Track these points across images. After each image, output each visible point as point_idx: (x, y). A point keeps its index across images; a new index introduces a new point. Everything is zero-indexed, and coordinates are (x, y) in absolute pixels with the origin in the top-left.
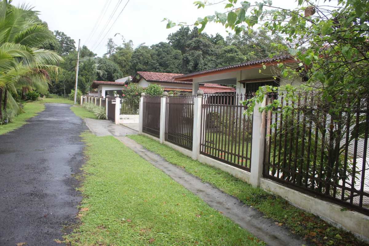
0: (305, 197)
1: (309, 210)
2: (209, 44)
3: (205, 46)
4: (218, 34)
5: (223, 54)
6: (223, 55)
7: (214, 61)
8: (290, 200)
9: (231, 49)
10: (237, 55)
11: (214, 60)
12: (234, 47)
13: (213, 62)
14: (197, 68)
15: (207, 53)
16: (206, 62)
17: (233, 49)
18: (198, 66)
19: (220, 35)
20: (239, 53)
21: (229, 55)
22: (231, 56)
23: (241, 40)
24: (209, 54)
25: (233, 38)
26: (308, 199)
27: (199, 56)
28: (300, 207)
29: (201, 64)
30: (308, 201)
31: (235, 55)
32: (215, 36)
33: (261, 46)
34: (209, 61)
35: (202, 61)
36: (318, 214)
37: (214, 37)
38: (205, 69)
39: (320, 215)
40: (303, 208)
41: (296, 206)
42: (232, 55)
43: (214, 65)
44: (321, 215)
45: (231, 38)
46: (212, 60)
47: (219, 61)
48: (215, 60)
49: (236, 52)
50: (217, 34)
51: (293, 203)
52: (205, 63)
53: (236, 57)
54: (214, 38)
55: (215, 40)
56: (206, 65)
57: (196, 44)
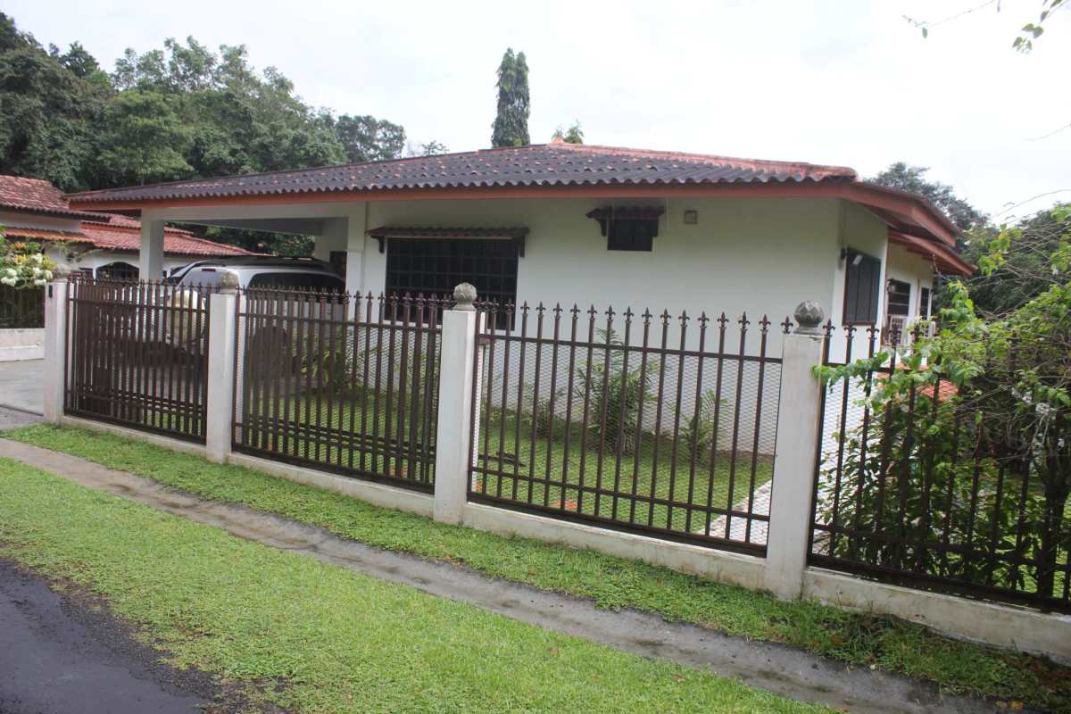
0: (996, 610)
1: (1008, 644)
2: (66, 79)
3: (54, 80)
4: (79, 46)
5: (119, 116)
6: (118, 119)
7: (86, 135)
8: (937, 623)
9: (146, 102)
10: (166, 123)
11: (88, 131)
12: (155, 98)
13: (82, 138)
14: (24, 152)
15: (58, 107)
16: (58, 137)
17: (153, 102)
18: (30, 148)
19: (85, 49)
20: (173, 117)
21: (141, 122)
22: (145, 124)
23: (167, 74)
24: (64, 111)
25: (138, 66)
26: (1006, 616)
27: (30, 114)
28: (973, 639)
29: (40, 141)
30: (1005, 619)
31: (160, 124)
32: (65, 50)
33: (237, 103)
34: (69, 134)
35: (45, 134)
36: (1044, 653)
37: (60, 54)
38: (53, 159)
39: (1051, 652)
40: (985, 639)
41: (959, 638)
42: (150, 122)
43: (85, 149)
44: (1053, 654)
45: (135, 65)
46: (79, 133)
47: (102, 136)
48: (91, 133)
49: (162, 113)
50: (76, 45)
51: (946, 628)
52: (55, 140)
53: (164, 131)
54: (64, 56)
55: (68, 63)
56: (56, 145)
57: (17, 72)
